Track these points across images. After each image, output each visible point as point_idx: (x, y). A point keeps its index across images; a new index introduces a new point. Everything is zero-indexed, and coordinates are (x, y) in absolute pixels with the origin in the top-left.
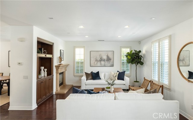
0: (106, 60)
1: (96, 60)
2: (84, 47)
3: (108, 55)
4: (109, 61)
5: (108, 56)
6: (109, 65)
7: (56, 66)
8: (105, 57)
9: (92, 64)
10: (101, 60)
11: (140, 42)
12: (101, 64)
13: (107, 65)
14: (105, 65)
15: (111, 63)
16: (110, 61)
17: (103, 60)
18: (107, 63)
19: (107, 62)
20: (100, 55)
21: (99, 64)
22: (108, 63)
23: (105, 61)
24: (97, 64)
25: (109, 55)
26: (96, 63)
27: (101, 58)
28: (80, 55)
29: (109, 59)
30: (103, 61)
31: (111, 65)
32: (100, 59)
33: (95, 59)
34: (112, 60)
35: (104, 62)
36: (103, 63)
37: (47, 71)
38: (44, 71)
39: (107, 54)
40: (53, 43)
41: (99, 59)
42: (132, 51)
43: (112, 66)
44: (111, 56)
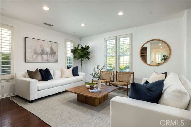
0: (49, 53)
1: (36, 53)
4: (53, 55)
5: (51, 49)
6: (53, 60)
8: (48, 50)
10: (43, 53)
12: (42, 59)
13: (51, 60)
14: (48, 60)
15: (55, 57)
16: (54, 55)
17: (45, 53)
18: (51, 58)
19: (50, 56)
20: (41, 46)
21: (39, 59)
22: (52, 57)
23: (48, 55)
24: (36, 58)
26: (35, 56)
27: (42, 50)
30: (46, 54)
31: (55, 61)
32: (41, 51)
33: (34, 51)
34: (57, 54)
35: (46, 56)
36: (45, 57)
39: (51, 45)
41: (39, 51)
43: (57, 61)
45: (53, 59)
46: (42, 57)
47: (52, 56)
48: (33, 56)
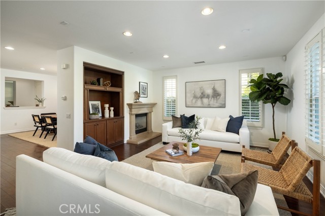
0: (211, 96)
1: (195, 97)
2: (176, 77)
3: (214, 87)
4: (216, 97)
5: (214, 90)
6: (217, 105)
7: (128, 104)
8: (209, 91)
9: (188, 103)
10: (203, 96)
11: (285, 56)
12: (202, 103)
13: (214, 105)
14: (209, 105)
15: (220, 100)
16: (218, 97)
17: (206, 96)
18: (213, 102)
19: (213, 99)
20: (201, 88)
21: (199, 103)
22: (215, 101)
23: (209, 99)
24: (195, 103)
25: (216, 87)
26: (194, 101)
27: (202, 93)
28: (172, 89)
29: (216, 94)
30: (207, 98)
31: (220, 105)
32: (200, 94)
33: (193, 95)
34: (222, 96)
35: (207, 99)
36: (205, 101)
37: (113, 110)
38: (110, 111)
40: (123, 72)
41: (199, 94)
42: (261, 76)
43: (223, 106)
44: (220, 89)
45: (217, 102)
46: (202, 101)
47: (215, 99)
48: (192, 100)
